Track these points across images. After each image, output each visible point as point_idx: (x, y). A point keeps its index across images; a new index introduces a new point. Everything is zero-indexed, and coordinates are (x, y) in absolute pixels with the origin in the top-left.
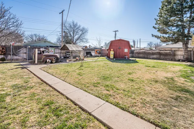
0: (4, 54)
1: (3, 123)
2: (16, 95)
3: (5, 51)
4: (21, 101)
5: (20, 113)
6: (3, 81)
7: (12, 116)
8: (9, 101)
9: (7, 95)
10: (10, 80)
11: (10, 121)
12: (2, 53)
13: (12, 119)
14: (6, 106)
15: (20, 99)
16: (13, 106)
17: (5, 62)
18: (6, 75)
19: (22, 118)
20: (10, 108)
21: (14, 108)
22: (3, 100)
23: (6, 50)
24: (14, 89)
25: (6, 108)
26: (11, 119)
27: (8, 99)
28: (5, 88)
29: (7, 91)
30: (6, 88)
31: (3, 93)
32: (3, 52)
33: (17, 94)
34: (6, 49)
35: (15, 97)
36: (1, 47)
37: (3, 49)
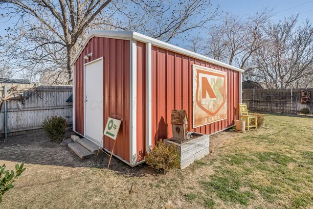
0: (308, 103)
1: (275, 186)
2: (302, 166)
3: (308, 98)
4: (307, 177)
5: (298, 191)
6: (295, 142)
7: (286, 186)
8: (292, 168)
9: (292, 160)
10: (306, 143)
11: (282, 189)
12: (305, 102)
13: (285, 189)
14: (285, 172)
15: (306, 174)
16: (294, 176)
17: (310, 115)
18: (302, 135)
19: (297, 197)
20: (288, 177)
21: (292, 180)
22: (284, 163)
23: (310, 97)
24: (304, 158)
25: (284, 173)
26: (283, 187)
27: (291, 166)
28: (293, 151)
29: (293, 156)
30: (295, 152)
31: (288, 155)
32: (306, 99)
33: (305, 165)
34: (311, 93)
35: (301, 167)
36: (303, 92)
37: (306, 94)
